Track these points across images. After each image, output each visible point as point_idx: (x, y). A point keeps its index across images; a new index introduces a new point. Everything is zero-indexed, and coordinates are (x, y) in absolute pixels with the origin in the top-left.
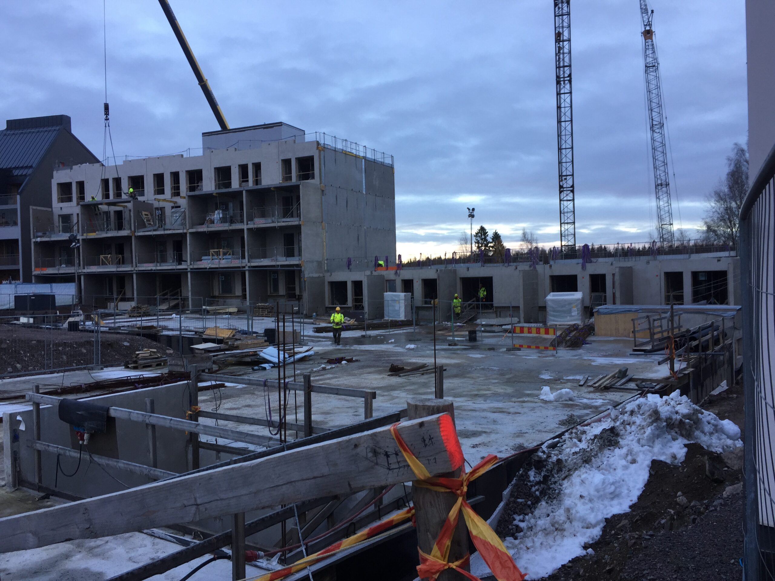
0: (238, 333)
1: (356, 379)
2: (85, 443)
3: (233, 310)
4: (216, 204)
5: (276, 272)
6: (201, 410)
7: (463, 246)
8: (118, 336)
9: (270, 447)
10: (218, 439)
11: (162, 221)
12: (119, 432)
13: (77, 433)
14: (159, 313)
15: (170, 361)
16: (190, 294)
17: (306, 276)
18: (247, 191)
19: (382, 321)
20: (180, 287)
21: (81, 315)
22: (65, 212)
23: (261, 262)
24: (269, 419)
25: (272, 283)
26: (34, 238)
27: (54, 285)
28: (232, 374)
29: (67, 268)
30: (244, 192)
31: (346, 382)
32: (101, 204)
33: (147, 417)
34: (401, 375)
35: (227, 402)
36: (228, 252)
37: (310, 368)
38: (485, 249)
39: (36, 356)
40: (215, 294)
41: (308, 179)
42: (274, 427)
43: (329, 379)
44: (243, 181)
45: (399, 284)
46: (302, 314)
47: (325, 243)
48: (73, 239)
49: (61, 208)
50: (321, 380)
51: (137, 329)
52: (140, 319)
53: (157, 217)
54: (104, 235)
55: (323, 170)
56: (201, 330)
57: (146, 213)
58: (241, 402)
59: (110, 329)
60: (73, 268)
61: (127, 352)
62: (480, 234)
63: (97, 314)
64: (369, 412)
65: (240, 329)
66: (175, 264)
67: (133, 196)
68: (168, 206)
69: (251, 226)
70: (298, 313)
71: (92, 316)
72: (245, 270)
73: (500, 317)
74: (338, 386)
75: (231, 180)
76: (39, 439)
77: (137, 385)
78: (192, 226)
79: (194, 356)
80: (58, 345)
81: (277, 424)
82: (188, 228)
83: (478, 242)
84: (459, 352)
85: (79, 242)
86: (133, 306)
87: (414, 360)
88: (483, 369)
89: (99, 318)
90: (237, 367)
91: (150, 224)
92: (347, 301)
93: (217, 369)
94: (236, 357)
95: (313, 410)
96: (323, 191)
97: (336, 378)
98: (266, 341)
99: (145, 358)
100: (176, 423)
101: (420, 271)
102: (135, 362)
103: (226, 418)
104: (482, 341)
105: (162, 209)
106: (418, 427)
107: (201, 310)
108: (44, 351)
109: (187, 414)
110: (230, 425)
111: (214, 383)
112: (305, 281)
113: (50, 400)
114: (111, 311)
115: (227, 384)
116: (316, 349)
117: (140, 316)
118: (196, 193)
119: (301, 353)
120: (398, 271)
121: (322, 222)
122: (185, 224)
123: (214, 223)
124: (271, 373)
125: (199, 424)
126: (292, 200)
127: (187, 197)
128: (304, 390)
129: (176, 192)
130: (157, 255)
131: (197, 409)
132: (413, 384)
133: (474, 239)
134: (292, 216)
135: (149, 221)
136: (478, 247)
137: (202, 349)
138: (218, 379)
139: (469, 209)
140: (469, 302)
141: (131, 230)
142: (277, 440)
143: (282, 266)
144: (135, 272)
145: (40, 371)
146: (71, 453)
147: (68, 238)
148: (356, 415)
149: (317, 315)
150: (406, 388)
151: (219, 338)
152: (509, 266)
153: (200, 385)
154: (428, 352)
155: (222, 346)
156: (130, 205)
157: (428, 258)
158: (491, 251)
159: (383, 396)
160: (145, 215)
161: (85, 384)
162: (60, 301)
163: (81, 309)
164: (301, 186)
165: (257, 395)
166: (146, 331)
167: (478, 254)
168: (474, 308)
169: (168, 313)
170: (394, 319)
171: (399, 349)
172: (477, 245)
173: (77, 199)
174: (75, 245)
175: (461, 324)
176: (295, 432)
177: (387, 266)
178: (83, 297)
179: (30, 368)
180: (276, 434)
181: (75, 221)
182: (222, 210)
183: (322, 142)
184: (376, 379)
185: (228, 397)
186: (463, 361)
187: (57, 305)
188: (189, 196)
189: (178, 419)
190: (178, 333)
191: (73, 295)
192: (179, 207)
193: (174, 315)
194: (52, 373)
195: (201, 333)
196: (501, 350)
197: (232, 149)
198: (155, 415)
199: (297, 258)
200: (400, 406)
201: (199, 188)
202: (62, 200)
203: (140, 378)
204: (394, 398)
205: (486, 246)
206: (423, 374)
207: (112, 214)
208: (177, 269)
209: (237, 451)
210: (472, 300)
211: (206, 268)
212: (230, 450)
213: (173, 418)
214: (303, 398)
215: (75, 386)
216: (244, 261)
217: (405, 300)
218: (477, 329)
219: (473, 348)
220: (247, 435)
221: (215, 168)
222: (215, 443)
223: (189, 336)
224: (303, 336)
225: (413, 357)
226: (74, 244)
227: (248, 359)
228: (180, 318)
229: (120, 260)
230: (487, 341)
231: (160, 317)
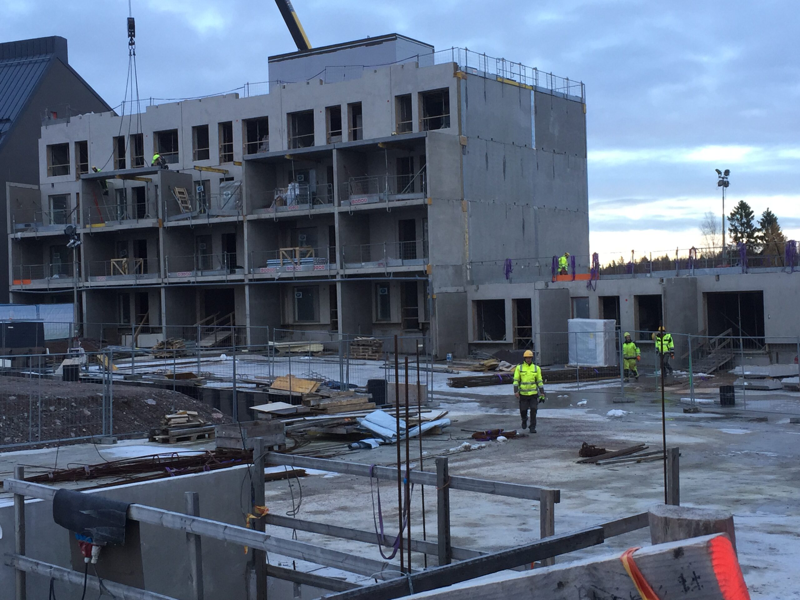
0: (325, 387)
1: (523, 468)
2: (93, 561)
3: (317, 347)
4: (290, 173)
5: (386, 285)
6: (269, 513)
7: (708, 236)
8: (139, 389)
9: (384, 579)
10: (297, 561)
11: (204, 203)
12: (144, 545)
13: (82, 544)
14: (201, 352)
15: (218, 431)
16: (248, 320)
17: (436, 291)
18: (340, 150)
19: (566, 368)
20: (233, 309)
21: (82, 355)
22: (59, 190)
23: (362, 267)
24: (379, 531)
25: (379, 303)
26: (12, 233)
27: (42, 306)
28: (317, 454)
29: (63, 280)
30: (335, 152)
31: (505, 472)
32: (113, 177)
33: (188, 522)
34: (601, 462)
35: (310, 502)
36: (308, 251)
37: (444, 447)
38: (748, 241)
39: (16, 421)
40: (287, 322)
41: (439, 128)
42: (388, 546)
43: (476, 466)
44: (333, 134)
45: (594, 305)
46: (429, 355)
47: (467, 236)
48: (70, 234)
49: (53, 185)
50: (463, 468)
51: (166, 379)
52: (172, 361)
53: (198, 197)
54: (117, 226)
55: (464, 113)
56: (266, 381)
57: (182, 190)
58: (332, 501)
59: (125, 379)
60: (70, 280)
61: (152, 416)
62: (738, 216)
63: (106, 354)
64: (547, 526)
65: (327, 380)
66: (225, 272)
67: (161, 163)
68: (214, 178)
69: (345, 208)
70: (422, 353)
71: (99, 356)
72: (335, 282)
73: (777, 362)
74: (492, 478)
75: (312, 131)
76: (23, 553)
77: (168, 469)
78: (252, 209)
79: (256, 424)
80: (47, 403)
81: (393, 541)
82: (245, 213)
83: (735, 230)
84: (702, 424)
85: (79, 239)
86: (160, 342)
87: (622, 437)
88: (748, 455)
89: (111, 361)
90: (324, 443)
91: (187, 208)
92: (504, 333)
93: (292, 445)
94: (322, 426)
95: (452, 518)
96: (464, 147)
97: (488, 464)
98: (370, 401)
99: (179, 426)
100: (232, 533)
101: (632, 281)
102: (165, 432)
103: (310, 527)
104: (745, 405)
105: (205, 183)
106: (671, 557)
107: (265, 347)
108: (28, 413)
109: (248, 520)
110: (316, 539)
111: (289, 468)
112: (433, 299)
113: (40, 491)
114: (128, 349)
115: (308, 471)
116: (453, 414)
117: (171, 357)
118: (259, 155)
119: (428, 421)
120: (593, 282)
121: (462, 200)
122: (241, 206)
123: (286, 204)
124: (380, 454)
125: (268, 537)
126: (412, 163)
127: (244, 163)
128: (438, 485)
129: (227, 156)
130: (197, 258)
131: (263, 511)
132: (623, 478)
133: (728, 223)
134: (413, 191)
135: (186, 202)
136: (736, 239)
137: (268, 413)
138: (297, 462)
139: (719, 172)
140: (720, 336)
141: (158, 218)
142: (395, 567)
143: (396, 274)
144: (163, 285)
145: (22, 445)
146: (71, 577)
147: (62, 232)
148: (525, 530)
149: (454, 357)
150: (609, 486)
151: (295, 394)
152: (793, 271)
153: (269, 471)
154: (647, 423)
155: (300, 407)
156: (156, 178)
157: (645, 259)
158: (759, 245)
159: (570, 498)
160: (180, 193)
161: (90, 466)
162: (50, 334)
163: (82, 346)
164: (427, 140)
165: (358, 491)
166: (181, 382)
167: (734, 252)
168: (728, 346)
169: (215, 352)
170: (586, 365)
171: (596, 418)
172: (733, 235)
173: (77, 169)
174: (74, 243)
175: (705, 375)
176: (423, 554)
177: (574, 273)
178: (85, 327)
179: (7, 439)
180: (390, 558)
181: (73, 204)
182: (299, 183)
183: (463, 64)
184: (556, 469)
185: (311, 492)
186: (712, 440)
187: (46, 338)
188: (248, 161)
189: (236, 527)
190: (231, 385)
191: (70, 323)
192: (232, 179)
193: (223, 357)
194: (39, 447)
195: (266, 385)
196: (780, 422)
197: (315, 82)
198: (200, 519)
199: (420, 261)
200: (601, 516)
201: (263, 147)
202: (54, 172)
203: (172, 458)
204: (589, 502)
205: (750, 236)
206: (639, 462)
207: (129, 192)
208: (228, 281)
209: (329, 584)
210: (726, 333)
211: (273, 279)
212: (316, 581)
213: (229, 525)
214: (436, 498)
215: (76, 469)
216: (334, 266)
217: (605, 332)
218: (735, 383)
219: (729, 417)
220: (347, 557)
221: (288, 114)
222: (292, 568)
223: (247, 391)
224: (432, 392)
225: (621, 431)
226: (72, 241)
227: (342, 431)
228: (234, 360)
229: (140, 266)
230: (753, 405)
231: (202, 359)
